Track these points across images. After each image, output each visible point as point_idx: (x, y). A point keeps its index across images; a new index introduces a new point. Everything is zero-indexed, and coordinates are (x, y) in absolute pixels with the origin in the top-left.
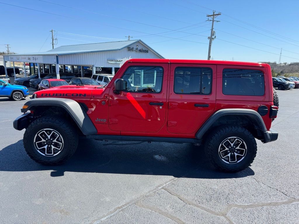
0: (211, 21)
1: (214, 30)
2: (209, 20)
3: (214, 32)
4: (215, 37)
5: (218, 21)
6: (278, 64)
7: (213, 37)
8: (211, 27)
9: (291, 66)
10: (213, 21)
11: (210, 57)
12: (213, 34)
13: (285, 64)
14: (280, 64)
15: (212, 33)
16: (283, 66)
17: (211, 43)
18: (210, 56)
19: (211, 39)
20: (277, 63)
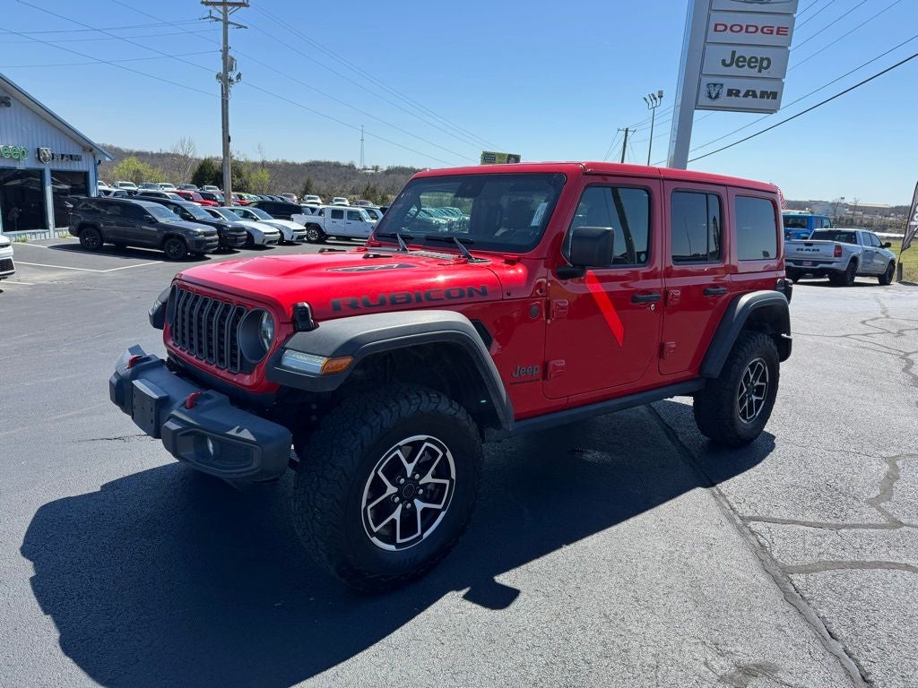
0: (217, 20)
1: (230, 53)
2: (212, 17)
3: (232, 59)
4: (239, 76)
5: (241, 27)
6: (359, 170)
7: (233, 75)
8: (222, 43)
9: (391, 176)
10: (226, 23)
11: (229, 141)
12: (228, 64)
13: (376, 168)
14: (365, 169)
15: (225, 64)
16: (372, 174)
17: (227, 95)
18: (229, 138)
19: (225, 81)
20: (357, 166)
